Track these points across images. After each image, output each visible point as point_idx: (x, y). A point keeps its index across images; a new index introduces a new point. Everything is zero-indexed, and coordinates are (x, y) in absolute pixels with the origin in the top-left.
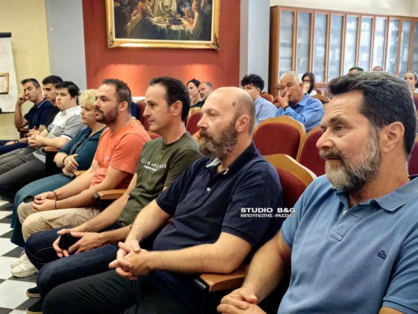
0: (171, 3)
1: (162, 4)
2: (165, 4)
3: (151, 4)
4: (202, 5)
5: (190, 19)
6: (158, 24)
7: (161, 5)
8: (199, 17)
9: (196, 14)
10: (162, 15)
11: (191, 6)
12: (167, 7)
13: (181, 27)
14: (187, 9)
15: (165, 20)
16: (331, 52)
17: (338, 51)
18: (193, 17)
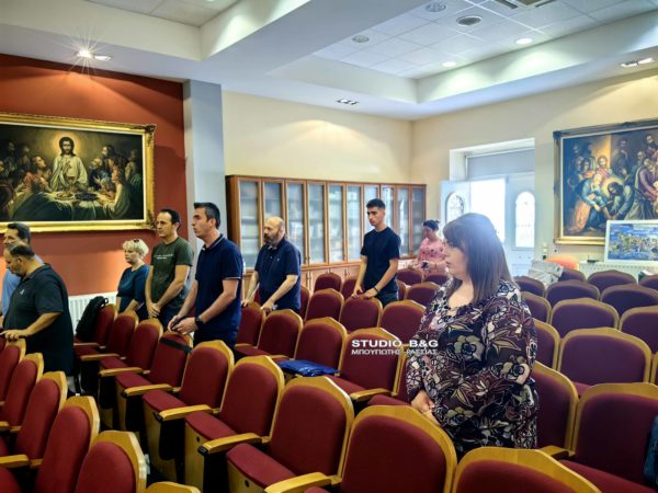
0: (79, 173)
1: (65, 176)
2: (69, 175)
3: (46, 175)
4: (127, 175)
5: (110, 193)
6: (59, 201)
7: (62, 177)
8: (123, 190)
9: (119, 187)
10: (65, 189)
11: (110, 176)
12: (72, 178)
13: (97, 204)
14: (104, 180)
15: (70, 195)
16: (311, 229)
17: (320, 226)
18: (115, 191)
